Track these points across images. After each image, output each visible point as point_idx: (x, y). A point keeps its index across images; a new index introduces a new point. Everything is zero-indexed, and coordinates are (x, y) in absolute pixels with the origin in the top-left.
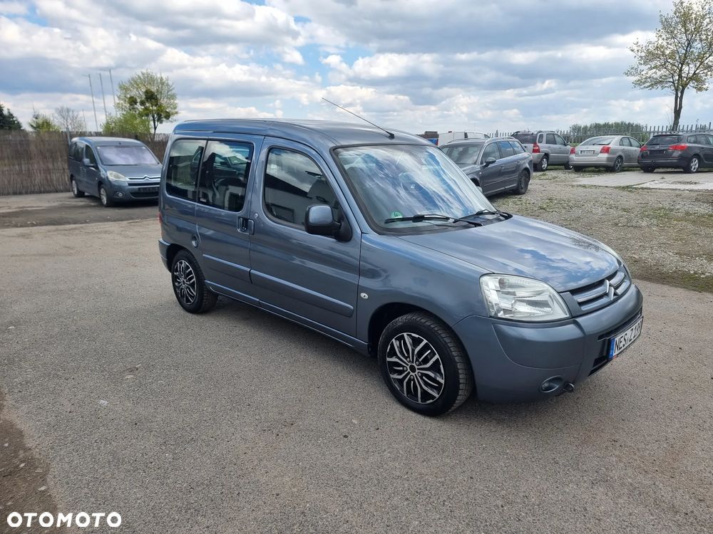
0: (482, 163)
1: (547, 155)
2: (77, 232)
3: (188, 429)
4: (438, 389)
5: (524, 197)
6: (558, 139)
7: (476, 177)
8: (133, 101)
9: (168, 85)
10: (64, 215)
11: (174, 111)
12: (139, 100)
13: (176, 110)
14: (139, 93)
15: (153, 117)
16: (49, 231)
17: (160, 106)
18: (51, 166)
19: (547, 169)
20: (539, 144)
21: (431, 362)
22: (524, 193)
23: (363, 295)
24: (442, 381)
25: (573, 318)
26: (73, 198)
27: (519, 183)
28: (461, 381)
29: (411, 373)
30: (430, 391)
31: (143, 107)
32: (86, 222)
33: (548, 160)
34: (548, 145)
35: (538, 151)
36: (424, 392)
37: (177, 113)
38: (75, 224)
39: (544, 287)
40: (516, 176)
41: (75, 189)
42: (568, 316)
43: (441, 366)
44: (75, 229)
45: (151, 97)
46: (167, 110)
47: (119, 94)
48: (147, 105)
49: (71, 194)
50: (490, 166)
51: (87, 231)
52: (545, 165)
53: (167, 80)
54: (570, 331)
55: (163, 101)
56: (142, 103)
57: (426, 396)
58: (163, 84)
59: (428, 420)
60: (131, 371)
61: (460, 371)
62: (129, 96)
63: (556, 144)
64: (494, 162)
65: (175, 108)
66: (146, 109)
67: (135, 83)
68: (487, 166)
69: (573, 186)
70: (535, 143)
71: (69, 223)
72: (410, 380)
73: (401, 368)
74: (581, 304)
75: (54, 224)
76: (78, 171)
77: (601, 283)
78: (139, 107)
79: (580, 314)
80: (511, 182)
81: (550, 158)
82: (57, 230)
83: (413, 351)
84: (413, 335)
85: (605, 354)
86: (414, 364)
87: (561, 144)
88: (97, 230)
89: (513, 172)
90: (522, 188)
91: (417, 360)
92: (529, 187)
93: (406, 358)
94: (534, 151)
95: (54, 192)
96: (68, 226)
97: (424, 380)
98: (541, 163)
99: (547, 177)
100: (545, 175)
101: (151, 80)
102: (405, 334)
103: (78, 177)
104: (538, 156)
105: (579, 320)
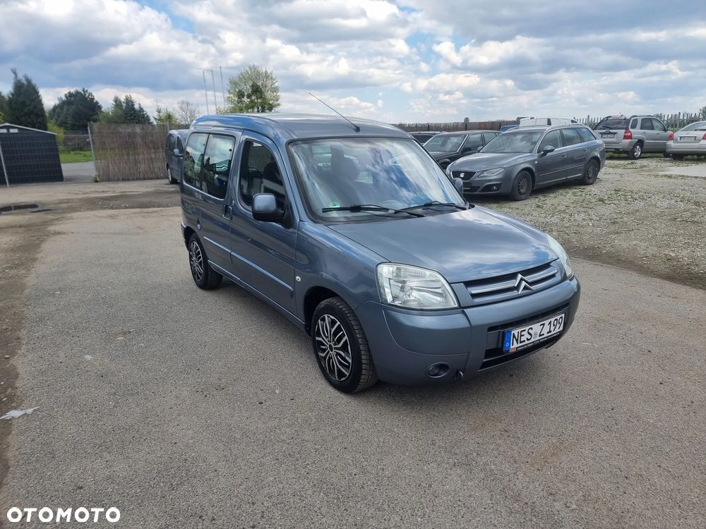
0: (539, 152)
1: (640, 142)
2: (156, 214)
3: (139, 384)
4: (348, 367)
5: (588, 188)
6: (655, 124)
7: (531, 167)
8: (241, 95)
9: (272, 78)
10: (153, 199)
11: (276, 103)
12: (246, 94)
13: (278, 102)
14: (247, 89)
15: (258, 108)
16: (134, 213)
17: (264, 99)
18: (153, 156)
19: (640, 157)
20: (632, 130)
21: (342, 343)
22: (591, 184)
23: (297, 277)
24: (350, 361)
25: (461, 308)
26: (167, 184)
27: (586, 172)
28: (364, 361)
29: (330, 352)
30: (342, 369)
31: (249, 100)
32: (168, 206)
33: (642, 147)
34: (643, 131)
35: (630, 137)
36: (339, 371)
37: (279, 105)
38: (159, 207)
39: (436, 276)
40: (581, 166)
41: (170, 176)
42: (457, 306)
43: (349, 347)
44: (153, 212)
45: (257, 90)
46: (271, 102)
47: (229, 88)
48: (253, 98)
49: (167, 181)
50: (549, 154)
51: (163, 214)
52: (638, 153)
53: (271, 74)
54: (458, 321)
55: (268, 95)
56: (249, 96)
57: (341, 374)
58: (267, 77)
59: (342, 395)
60: (124, 333)
61: (362, 352)
62: (237, 90)
63: (653, 129)
64: (552, 151)
65: (277, 100)
66: (252, 101)
67: (243, 78)
68: (544, 154)
69: (656, 176)
70: (627, 129)
71: (154, 207)
72: (330, 358)
73: (324, 347)
74: (474, 296)
75: (141, 207)
76: (172, 160)
77: (513, 276)
78: (246, 100)
79: (471, 305)
80: (575, 171)
81: (645, 144)
82: (141, 212)
83: (330, 330)
84: (331, 316)
85: (500, 346)
86: (331, 344)
87: (660, 130)
88: (171, 213)
89: (579, 161)
90: (589, 178)
91: (333, 341)
92: (600, 175)
93: (327, 337)
94: (625, 137)
95: (155, 179)
96: (151, 210)
97: (337, 358)
98: (633, 151)
99: (634, 166)
100: (633, 163)
101: (258, 74)
102: (326, 316)
103: (171, 166)
104: (630, 143)
105: (466, 311)
